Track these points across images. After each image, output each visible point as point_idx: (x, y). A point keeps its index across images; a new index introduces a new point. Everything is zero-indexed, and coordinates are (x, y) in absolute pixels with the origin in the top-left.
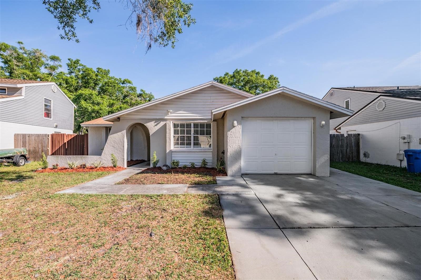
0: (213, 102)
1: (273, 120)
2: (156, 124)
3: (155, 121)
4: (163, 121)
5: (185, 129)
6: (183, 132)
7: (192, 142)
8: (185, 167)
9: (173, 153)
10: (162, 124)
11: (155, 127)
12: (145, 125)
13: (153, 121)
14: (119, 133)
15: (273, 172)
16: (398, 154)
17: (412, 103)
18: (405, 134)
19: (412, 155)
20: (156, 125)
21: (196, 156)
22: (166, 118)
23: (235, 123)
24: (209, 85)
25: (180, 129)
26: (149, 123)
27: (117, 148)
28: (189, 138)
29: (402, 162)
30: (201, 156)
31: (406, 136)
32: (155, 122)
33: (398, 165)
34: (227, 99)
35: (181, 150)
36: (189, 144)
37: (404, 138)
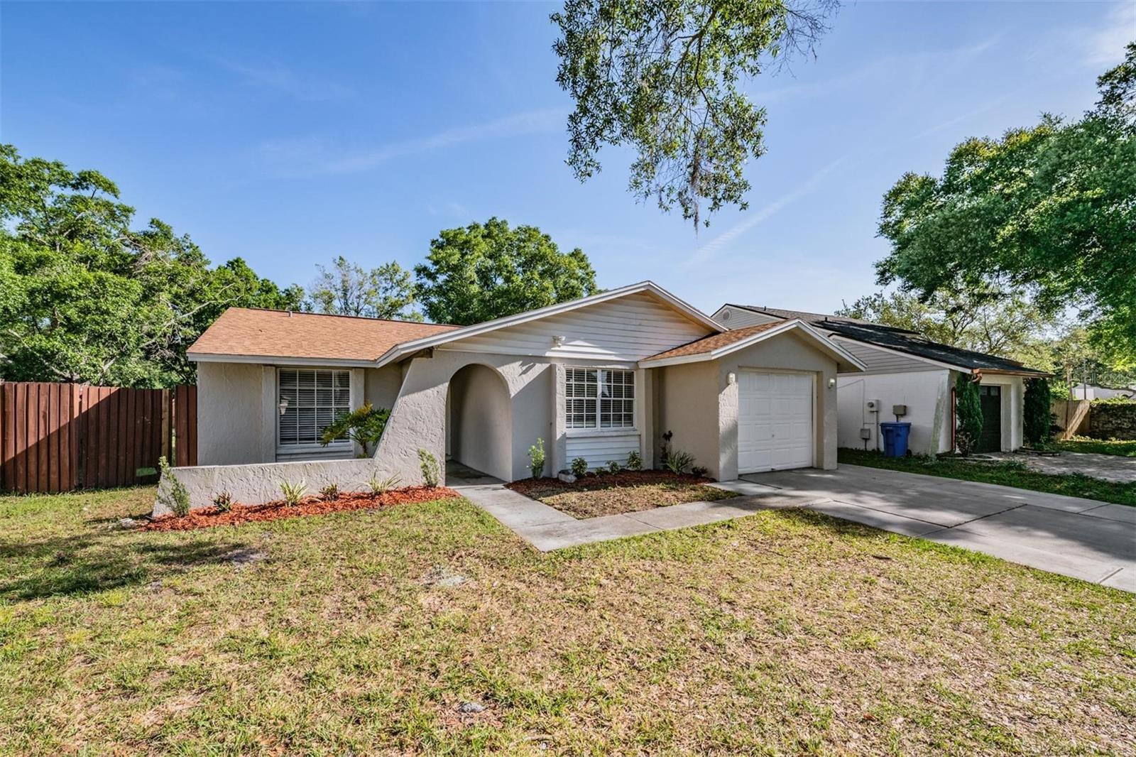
0: (640, 325)
1: (768, 374)
2: (524, 368)
3: (521, 362)
4: (541, 363)
5: (586, 383)
6: (580, 390)
7: (598, 414)
8: (602, 473)
9: (568, 441)
10: (539, 368)
11: (523, 376)
12: (499, 370)
13: (519, 360)
14: (429, 391)
15: (768, 468)
16: (862, 430)
17: (892, 354)
18: (873, 399)
19: (892, 431)
20: (524, 372)
21: (614, 445)
22: (548, 354)
23: (732, 376)
24: (643, 289)
25: (574, 383)
26: (508, 366)
27: (424, 434)
28: (592, 404)
29: (868, 443)
30: (624, 445)
31: (874, 402)
32: (522, 365)
33: (862, 448)
34: (667, 321)
35: (583, 433)
36: (592, 418)
37: (872, 406)
